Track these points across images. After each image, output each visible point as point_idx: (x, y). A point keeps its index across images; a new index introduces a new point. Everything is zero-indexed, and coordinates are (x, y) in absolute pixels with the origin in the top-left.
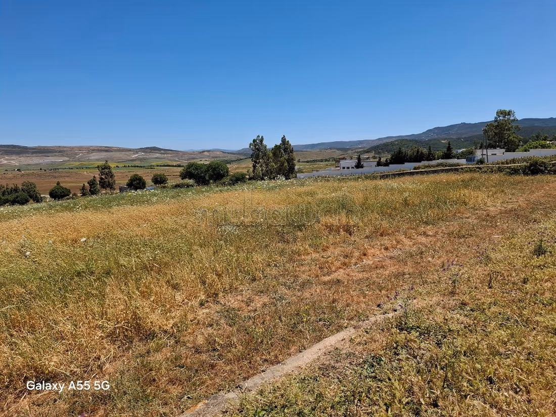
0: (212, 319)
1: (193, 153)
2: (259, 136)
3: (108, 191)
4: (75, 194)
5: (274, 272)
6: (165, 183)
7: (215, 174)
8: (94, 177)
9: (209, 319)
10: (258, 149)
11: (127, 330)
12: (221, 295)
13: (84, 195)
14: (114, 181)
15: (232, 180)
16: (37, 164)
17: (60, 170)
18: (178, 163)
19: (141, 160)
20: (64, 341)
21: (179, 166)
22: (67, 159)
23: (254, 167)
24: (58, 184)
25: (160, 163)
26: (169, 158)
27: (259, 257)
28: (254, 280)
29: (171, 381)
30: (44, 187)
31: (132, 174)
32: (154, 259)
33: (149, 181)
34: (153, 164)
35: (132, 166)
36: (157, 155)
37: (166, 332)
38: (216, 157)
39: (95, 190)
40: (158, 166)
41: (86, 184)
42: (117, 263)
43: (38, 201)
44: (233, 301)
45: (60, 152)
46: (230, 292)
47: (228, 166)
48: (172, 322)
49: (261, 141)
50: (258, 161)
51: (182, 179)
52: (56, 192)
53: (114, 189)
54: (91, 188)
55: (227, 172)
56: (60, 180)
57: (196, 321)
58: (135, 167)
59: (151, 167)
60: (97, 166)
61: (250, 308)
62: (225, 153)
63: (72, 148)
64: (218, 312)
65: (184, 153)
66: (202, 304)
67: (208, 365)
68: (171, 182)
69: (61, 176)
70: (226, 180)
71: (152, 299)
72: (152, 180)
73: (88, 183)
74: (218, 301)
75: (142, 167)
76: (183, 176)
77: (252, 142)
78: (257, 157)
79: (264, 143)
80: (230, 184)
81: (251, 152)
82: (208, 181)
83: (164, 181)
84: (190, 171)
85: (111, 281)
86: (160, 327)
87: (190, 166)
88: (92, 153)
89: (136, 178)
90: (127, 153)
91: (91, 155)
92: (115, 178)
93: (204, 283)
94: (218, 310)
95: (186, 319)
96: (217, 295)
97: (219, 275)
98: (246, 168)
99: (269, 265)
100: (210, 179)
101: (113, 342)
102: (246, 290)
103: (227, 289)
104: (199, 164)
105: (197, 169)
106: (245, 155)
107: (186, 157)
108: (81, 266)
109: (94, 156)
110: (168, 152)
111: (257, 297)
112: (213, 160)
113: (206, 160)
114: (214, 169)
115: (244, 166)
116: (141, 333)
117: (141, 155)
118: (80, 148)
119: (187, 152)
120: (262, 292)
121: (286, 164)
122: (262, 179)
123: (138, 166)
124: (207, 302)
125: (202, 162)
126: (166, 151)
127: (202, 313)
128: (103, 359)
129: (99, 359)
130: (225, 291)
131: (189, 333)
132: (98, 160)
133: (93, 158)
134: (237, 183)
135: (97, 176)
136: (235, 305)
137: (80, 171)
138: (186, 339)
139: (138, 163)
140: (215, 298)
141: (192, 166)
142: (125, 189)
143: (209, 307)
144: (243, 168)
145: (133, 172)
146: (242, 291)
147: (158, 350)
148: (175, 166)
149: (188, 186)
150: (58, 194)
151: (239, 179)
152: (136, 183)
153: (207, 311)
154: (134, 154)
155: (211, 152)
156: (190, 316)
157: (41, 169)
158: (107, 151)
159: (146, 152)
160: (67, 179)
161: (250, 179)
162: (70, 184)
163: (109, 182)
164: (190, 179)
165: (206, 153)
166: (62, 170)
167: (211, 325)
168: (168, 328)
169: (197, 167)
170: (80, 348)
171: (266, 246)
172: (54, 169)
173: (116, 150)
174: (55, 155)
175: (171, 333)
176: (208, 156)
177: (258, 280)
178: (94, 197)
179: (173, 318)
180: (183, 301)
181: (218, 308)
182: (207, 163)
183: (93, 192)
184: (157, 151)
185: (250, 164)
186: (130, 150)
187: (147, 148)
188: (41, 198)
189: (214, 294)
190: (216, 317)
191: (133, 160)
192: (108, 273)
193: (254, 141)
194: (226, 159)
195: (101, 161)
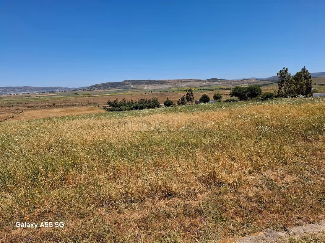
0: (257, 183)
1: (237, 81)
2: (284, 68)
3: (189, 103)
4: (174, 104)
5: (301, 160)
6: (220, 99)
7: (252, 93)
8: (184, 95)
9: (255, 183)
10: (284, 77)
11: (208, 178)
12: (262, 169)
13: (179, 104)
14: (194, 98)
15: (263, 97)
16: (159, 89)
17: (168, 92)
18: (228, 87)
19: (207, 86)
20: (178, 177)
21: (228, 89)
22: (172, 86)
23: (280, 88)
24: (167, 99)
25: (217, 87)
26: (223, 84)
27: (289, 149)
28: (285, 163)
29: (236, 213)
30: (162, 100)
31: (203, 94)
32: (220, 141)
33: (211, 98)
34: (214, 88)
35: (202, 90)
36: (216, 83)
37: (229, 184)
38: (252, 83)
39: (184, 102)
40: (216, 89)
41: (180, 99)
42: (200, 141)
43: (159, 107)
44: (271, 175)
45: (169, 83)
46: (269, 169)
47: (261, 88)
48: (233, 179)
49: (286, 71)
50: (283, 85)
51: (231, 97)
52: (167, 103)
53: (193, 102)
54: (182, 101)
55: (260, 92)
56: (168, 97)
57: (247, 182)
58: (204, 90)
59: (212, 90)
60: (185, 89)
61: (283, 181)
62: (258, 80)
63: (174, 81)
64: (261, 180)
65: (232, 81)
66: (250, 173)
67: (258, 210)
68: (224, 98)
69: (169, 95)
70: (259, 97)
71: (220, 164)
72: (213, 97)
73: (181, 98)
74: (260, 173)
75: (207, 90)
76: (232, 95)
77: (279, 72)
78: (282, 82)
79: (288, 72)
80: (261, 100)
81: (278, 79)
82: (247, 98)
83: (220, 98)
84: (236, 92)
85: (198, 150)
86: (226, 181)
87: (237, 88)
88: (183, 83)
89: (205, 96)
90: (200, 82)
91: (183, 84)
92: (194, 96)
93: (251, 160)
94: (261, 178)
95: (241, 179)
96: (260, 169)
97: (261, 157)
98: (272, 89)
99: (297, 156)
100: (248, 96)
101: (201, 183)
102: (281, 170)
103: (266, 166)
104: (241, 87)
105: (240, 90)
106: (272, 81)
107: (233, 83)
108: (183, 141)
109: (184, 84)
110: (222, 81)
111: (288, 176)
112: (250, 84)
113: (245, 85)
114: (251, 90)
115: (271, 88)
116: (216, 182)
117: (207, 83)
118: (178, 81)
119: (234, 80)
120: (292, 172)
121: (305, 86)
122: (286, 97)
123: (205, 90)
124: (254, 172)
125: (242, 86)
126: (221, 80)
127: (251, 178)
128: (197, 191)
129: (195, 191)
130: (265, 167)
131: (243, 188)
132: (185, 87)
133: (183, 85)
134: (267, 99)
135: (185, 95)
136: (273, 177)
137: (177, 92)
138: (242, 191)
139: (205, 88)
140: (259, 170)
141: (238, 89)
142: (198, 102)
143: (255, 175)
144: (270, 90)
145: (203, 92)
146: (277, 169)
147: (225, 193)
148: (226, 89)
149: (234, 101)
150: (168, 104)
151: (268, 97)
152: (205, 99)
153: (253, 177)
154: (204, 83)
155: (249, 80)
156: (244, 178)
157: (160, 91)
158: (190, 82)
159: (210, 81)
160: (171, 96)
161: (276, 97)
162: (172, 99)
163: (191, 98)
164: (236, 96)
165: (245, 81)
166: (169, 92)
167: (257, 187)
168: (231, 182)
169: (240, 89)
170: (186, 182)
171: (293, 143)
172: (166, 91)
173: (195, 81)
174: (167, 85)
175: (233, 186)
176: (247, 83)
177: (289, 164)
178: (184, 106)
179: (233, 177)
180: (238, 168)
181: (261, 177)
182: (246, 87)
183: (183, 103)
184: (216, 81)
185: (277, 87)
186: (202, 81)
187: (211, 79)
188: (160, 105)
189: (258, 168)
190: (259, 182)
191: (203, 86)
192: (196, 146)
193: (280, 71)
194: (259, 84)
195: (187, 87)
